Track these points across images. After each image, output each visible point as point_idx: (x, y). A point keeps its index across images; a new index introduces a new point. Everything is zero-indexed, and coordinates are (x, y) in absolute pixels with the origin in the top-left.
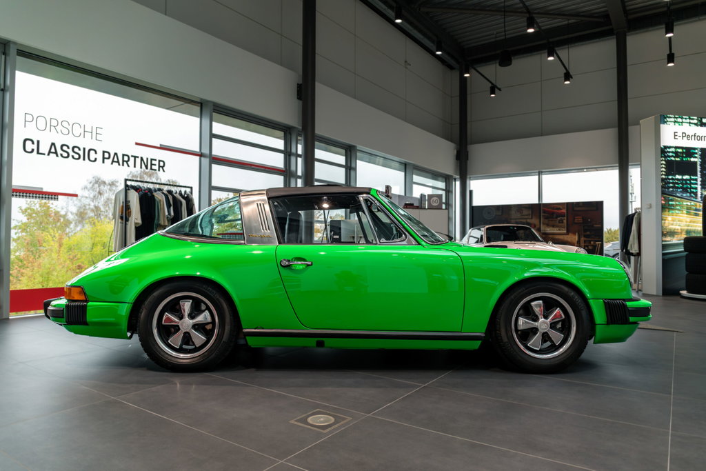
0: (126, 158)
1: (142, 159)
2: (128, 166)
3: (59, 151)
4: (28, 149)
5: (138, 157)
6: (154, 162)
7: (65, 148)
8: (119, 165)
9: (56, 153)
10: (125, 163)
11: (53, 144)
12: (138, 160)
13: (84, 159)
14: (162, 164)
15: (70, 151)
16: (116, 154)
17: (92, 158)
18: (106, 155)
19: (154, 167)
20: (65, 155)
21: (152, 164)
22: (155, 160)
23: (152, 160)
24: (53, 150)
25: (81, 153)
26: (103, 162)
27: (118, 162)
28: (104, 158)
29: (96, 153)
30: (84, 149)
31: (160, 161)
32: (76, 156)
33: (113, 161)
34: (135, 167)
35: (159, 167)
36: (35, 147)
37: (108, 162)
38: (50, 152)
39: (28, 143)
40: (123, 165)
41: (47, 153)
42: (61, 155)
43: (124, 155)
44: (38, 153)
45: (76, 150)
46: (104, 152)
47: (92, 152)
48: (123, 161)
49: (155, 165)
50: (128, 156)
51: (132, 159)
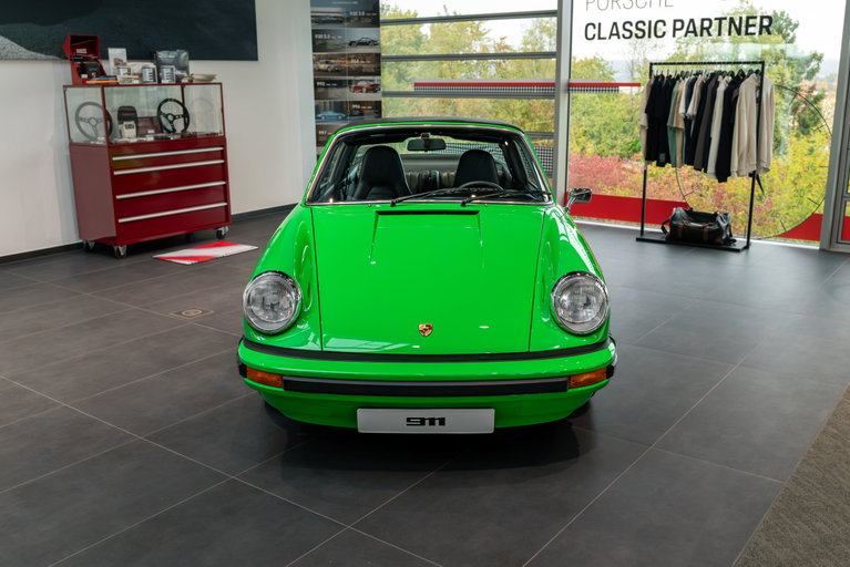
0: (706, 24)
1: (732, 20)
2: (710, 35)
3: (621, 32)
4: (590, 36)
5: (725, 19)
6: (751, 22)
7: (628, 26)
8: (696, 35)
9: (618, 34)
10: (705, 33)
11: (615, 24)
12: (725, 24)
13: (649, 36)
14: (766, 23)
15: (633, 29)
16: (692, 21)
17: (659, 34)
18: (679, 25)
19: (751, 30)
20: (627, 34)
21: (748, 26)
22: (755, 18)
23: (748, 18)
24: (614, 32)
25: (646, 28)
26: (674, 36)
27: (695, 32)
28: (675, 30)
29: (665, 24)
30: (650, 22)
31: (762, 18)
32: (640, 34)
33: (688, 32)
34: (720, 34)
35: (762, 26)
36: (596, 31)
37: (680, 34)
38: (611, 34)
39: (591, 27)
40: (702, 35)
41: (607, 36)
42: (624, 36)
43: (703, 20)
44: (599, 38)
45: (640, 26)
46: (675, 21)
47: (660, 25)
48: (702, 28)
49: (754, 25)
50: (710, 20)
51: (715, 23)
